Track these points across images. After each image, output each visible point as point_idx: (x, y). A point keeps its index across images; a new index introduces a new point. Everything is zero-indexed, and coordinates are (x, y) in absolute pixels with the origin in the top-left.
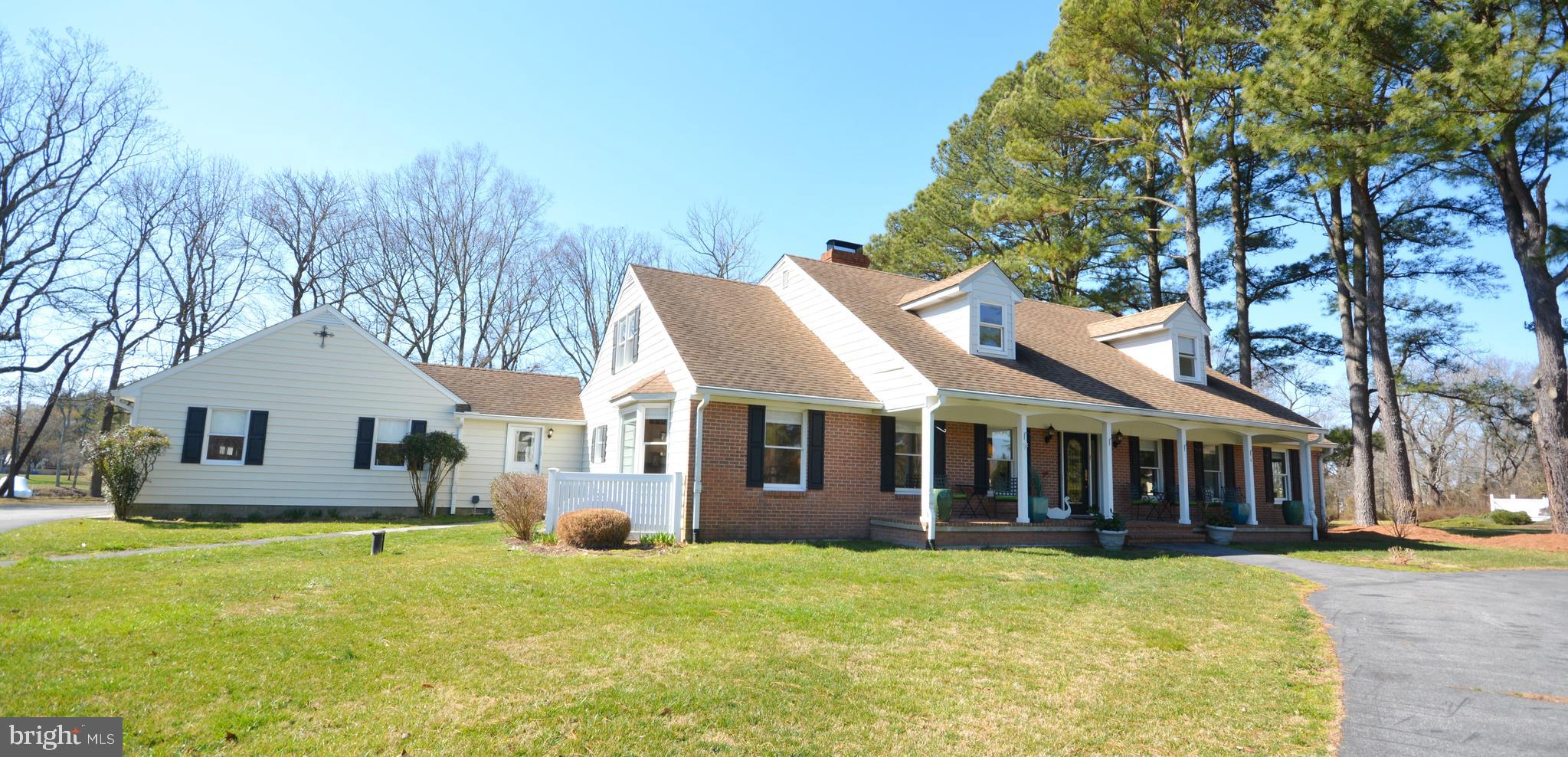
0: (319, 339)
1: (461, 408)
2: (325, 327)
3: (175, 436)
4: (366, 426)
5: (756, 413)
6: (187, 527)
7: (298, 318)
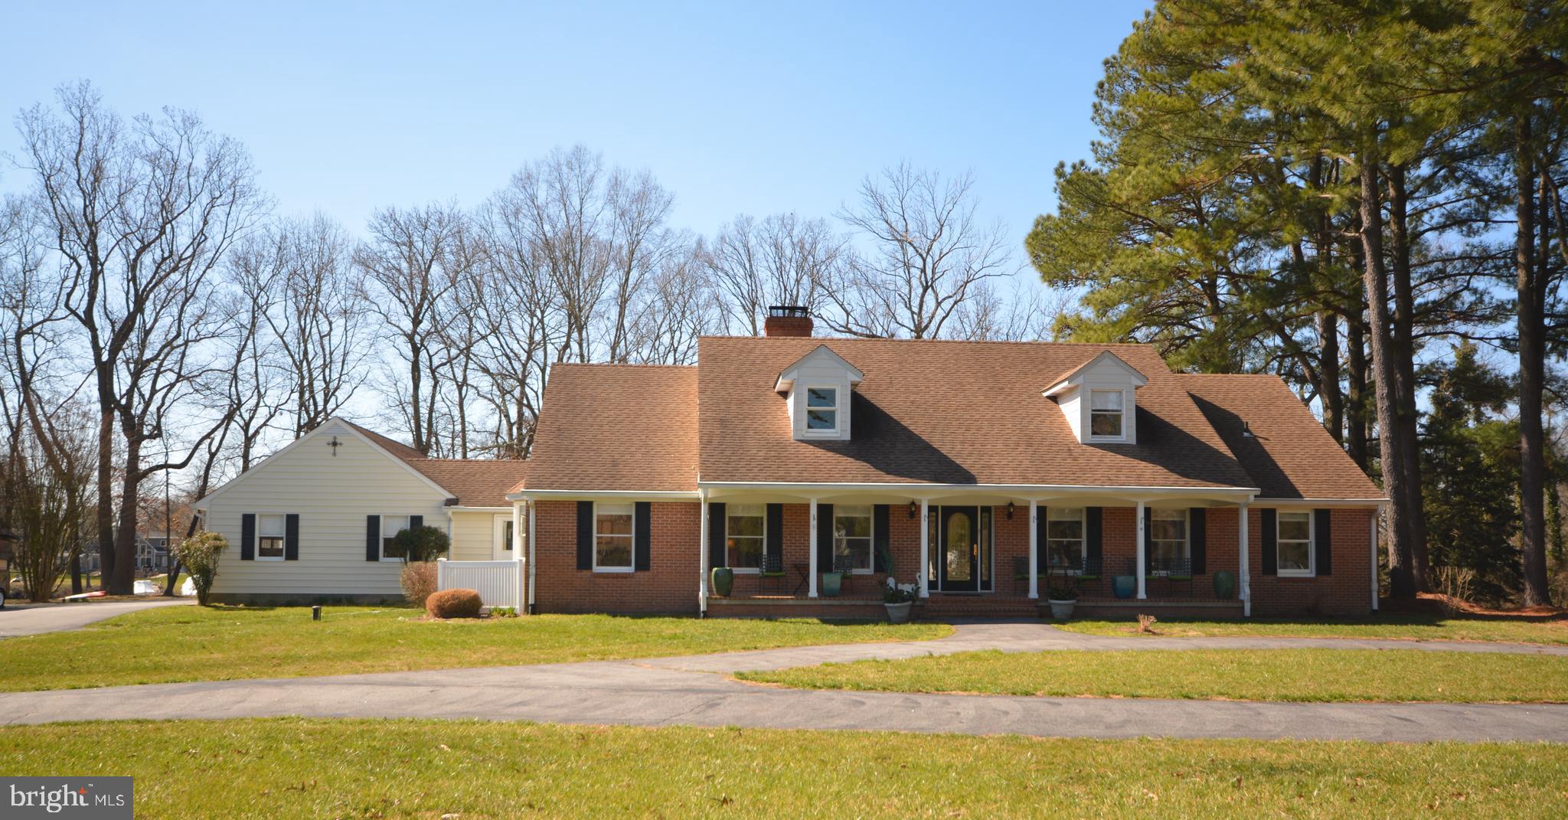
0: (331, 449)
1: (450, 503)
2: (335, 438)
3: (234, 538)
4: (373, 522)
5: (584, 509)
6: (225, 609)
7: (298, 441)
